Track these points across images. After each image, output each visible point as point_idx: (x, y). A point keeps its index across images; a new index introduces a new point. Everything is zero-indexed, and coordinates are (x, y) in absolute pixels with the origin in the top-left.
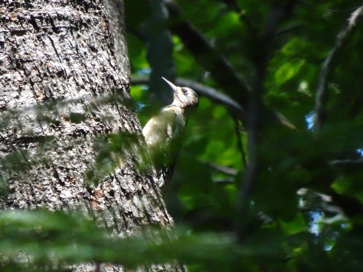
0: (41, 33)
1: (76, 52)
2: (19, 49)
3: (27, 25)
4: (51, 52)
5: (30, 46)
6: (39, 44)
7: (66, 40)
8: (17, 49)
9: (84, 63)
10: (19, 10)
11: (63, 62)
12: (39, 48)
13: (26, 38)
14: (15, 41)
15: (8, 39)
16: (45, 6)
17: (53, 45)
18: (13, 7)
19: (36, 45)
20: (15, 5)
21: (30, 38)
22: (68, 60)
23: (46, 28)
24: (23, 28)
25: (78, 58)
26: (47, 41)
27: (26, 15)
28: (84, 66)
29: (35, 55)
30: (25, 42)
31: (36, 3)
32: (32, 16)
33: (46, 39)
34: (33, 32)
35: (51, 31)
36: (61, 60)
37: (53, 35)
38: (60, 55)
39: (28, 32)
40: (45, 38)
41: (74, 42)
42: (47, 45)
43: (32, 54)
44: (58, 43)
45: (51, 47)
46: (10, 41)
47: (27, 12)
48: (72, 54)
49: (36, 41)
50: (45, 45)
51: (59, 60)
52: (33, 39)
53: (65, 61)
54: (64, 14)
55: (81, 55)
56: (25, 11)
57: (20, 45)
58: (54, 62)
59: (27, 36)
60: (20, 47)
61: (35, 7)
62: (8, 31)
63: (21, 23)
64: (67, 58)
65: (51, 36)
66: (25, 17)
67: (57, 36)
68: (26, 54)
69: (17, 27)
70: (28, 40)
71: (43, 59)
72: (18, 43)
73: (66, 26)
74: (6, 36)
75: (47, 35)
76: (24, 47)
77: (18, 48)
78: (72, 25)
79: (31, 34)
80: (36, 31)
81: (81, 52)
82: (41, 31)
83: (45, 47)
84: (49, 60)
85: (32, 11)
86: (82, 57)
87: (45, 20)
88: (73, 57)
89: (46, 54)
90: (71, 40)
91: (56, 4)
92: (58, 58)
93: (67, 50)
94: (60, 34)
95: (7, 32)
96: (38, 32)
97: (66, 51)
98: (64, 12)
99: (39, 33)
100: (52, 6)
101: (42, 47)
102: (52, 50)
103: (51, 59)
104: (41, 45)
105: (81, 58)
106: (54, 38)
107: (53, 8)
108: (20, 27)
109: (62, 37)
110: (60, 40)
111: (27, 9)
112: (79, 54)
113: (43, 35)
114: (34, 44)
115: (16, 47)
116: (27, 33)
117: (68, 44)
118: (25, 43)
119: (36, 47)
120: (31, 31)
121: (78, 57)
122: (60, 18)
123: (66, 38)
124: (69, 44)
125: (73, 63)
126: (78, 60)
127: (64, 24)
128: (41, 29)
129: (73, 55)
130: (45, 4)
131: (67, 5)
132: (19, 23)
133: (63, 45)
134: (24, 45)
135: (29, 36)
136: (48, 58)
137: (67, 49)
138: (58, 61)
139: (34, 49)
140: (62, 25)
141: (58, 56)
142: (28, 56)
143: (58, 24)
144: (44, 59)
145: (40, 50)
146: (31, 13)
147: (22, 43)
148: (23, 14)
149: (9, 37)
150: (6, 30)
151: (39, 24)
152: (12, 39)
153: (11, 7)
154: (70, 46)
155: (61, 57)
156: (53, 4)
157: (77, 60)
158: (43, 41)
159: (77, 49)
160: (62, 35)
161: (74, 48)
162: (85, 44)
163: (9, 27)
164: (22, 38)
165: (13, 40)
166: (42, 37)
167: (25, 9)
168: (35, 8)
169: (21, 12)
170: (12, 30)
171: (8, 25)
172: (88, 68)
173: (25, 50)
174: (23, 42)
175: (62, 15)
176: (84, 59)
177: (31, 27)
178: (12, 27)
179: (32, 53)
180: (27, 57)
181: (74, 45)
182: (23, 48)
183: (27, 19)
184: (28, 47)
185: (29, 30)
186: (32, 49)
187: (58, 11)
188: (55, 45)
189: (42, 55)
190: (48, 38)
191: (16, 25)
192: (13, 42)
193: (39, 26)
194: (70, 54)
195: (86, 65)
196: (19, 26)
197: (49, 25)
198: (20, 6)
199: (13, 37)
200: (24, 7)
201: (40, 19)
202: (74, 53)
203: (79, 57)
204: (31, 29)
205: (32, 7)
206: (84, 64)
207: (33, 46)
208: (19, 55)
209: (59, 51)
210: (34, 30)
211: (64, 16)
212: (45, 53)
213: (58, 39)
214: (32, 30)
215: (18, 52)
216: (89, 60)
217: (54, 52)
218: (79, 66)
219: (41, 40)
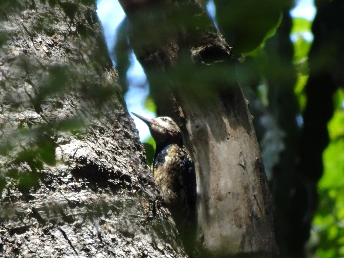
0: (48, 226)
1: (99, 240)
2: (22, 248)
3: (28, 220)
4: (63, 245)
5: (35, 242)
6: (47, 238)
7: (83, 228)
8: (20, 249)
9: (111, 250)
10: (16, 204)
11: (81, 254)
12: (48, 243)
13: (29, 235)
14: (16, 240)
15: (7, 240)
16: (51, 194)
17: (65, 237)
18: (8, 202)
19: (43, 241)
20: (10, 199)
21: (35, 233)
22: (87, 250)
23: (55, 219)
24: (24, 223)
25: (102, 247)
26: (57, 233)
27: (26, 208)
28: (111, 254)
29: (43, 251)
30: (28, 239)
31: (38, 194)
32: (33, 209)
33: (55, 232)
34: (37, 226)
35: (62, 221)
36: (78, 252)
37: (64, 226)
38: (75, 246)
39: (32, 227)
40: (54, 230)
41: (95, 229)
42: (57, 239)
43: (38, 252)
44: (72, 233)
45: (63, 239)
46: (10, 242)
47: (27, 205)
48: (93, 243)
49: (43, 236)
50: (55, 239)
51: (74, 253)
52: (39, 234)
53: (83, 253)
54: (78, 199)
55: (106, 242)
56: (24, 205)
57: (23, 244)
58: (68, 255)
59: (30, 233)
60: (23, 246)
61: (37, 197)
62: (5, 230)
63: (21, 219)
64: (86, 248)
65: (62, 227)
66: (25, 211)
67: (71, 226)
68: (31, 252)
69: (17, 225)
70: (33, 237)
71: (53, 254)
72: (20, 242)
73: (82, 213)
74: (3, 236)
75: (57, 226)
76: (27, 245)
77: (20, 247)
78: (90, 210)
79: (36, 230)
80: (41, 225)
81: (106, 239)
82: (48, 224)
83: (55, 240)
84: (62, 254)
85: (33, 203)
86: (108, 244)
87: (51, 210)
88: (95, 247)
89: (57, 249)
90: (90, 228)
91: (67, 190)
92: (73, 251)
93: (86, 240)
94: (75, 223)
95: (5, 232)
96: (44, 225)
97: (84, 241)
98: (78, 198)
99: (46, 227)
100: (61, 193)
101: (51, 241)
102: (64, 242)
103: (64, 253)
104: (50, 240)
105: (107, 246)
106: (67, 229)
107: (63, 195)
108: (20, 223)
109: (78, 226)
110: (75, 230)
111: (27, 202)
112: (103, 242)
113: (51, 228)
114: (40, 239)
115: (17, 247)
116: (30, 229)
117: (87, 233)
118: (29, 241)
119: (43, 243)
120: (34, 226)
121: (102, 245)
122: (73, 204)
123: (84, 226)
124: (89, 232)
125: (95, 252)
126: (103, 249)
127: (80, 210)
128: (47, 221)
129: (95, 244)
130: (51, 192)
131: (84, 190)
132: (18, 219)
133: (80, 235)
134: (27, 243)
135: (32, 232)
136: (60, 252)
137: (86, 238)
138: (72, 253)
139: (40, 246)
140: (76, 213)
141: (74, 249)
142: (34, 254)
143: (69, 212)
144: (56, 254)
145: (49, 246)
146: (32, 206)
147: (24, 241)
148: (22, 208)
149: (7, 237)
150: (3, 231)
151: (44, 216)
152: (11, 239)
153: (6, 203)
154: (89, 235)
155: (78, 248)
156: (61, 191)
157: (101, 250)
158: (52, 234)
159: (100, 237)
160: (77, 224)
161: (95, 235)
162: (112, 230)
163: (6, 226)
164: (23, 235)
165: (13, 239)
166: (50, 231)
167: (24, 203)
168: (38, 199)
169: (19, 207)
170: (10, 229)
171: (4, 225)
172: (116, 255)
173: (29, 248)
174: (26, 240)
175: (75, 201)
176: (111, 246)
177: (35, 221)
178: (10, 226)
179: (38, 250)
180: (32, 256)
181: (95, 232)
182: (27, 247)
183: (28, 213)
184: (32, 244)
185: (32, 225)
186: (38, 246)
187: (69, 197)
188: (67, 236)
189: (52, 250)
190: (59, 230)
191: (15, 222)
192: (13, 242)
193: (44, 218)
194: (91, 244)
195: (114, 252)
196: (18, 222)
197: (58, 215)
198: (18, 199)
199: (13, 236)
200: (23, 200)
201: (44, 210)
202: (96, 242)
203: (104, 245)
204: (34, 223)
205: (33, 198)
206: (112, 252)
207: (38, 241)
208: (22, 255)
209: (74, 243)
210: (38, 223)
211: (78, 202)
212: (56, 247)
213: (73, 229)
214: (36, 224)
215: (21, 252)
216: (119, 247)
217: (69, 245)
218: (105, 255)
219: (50, 234)
